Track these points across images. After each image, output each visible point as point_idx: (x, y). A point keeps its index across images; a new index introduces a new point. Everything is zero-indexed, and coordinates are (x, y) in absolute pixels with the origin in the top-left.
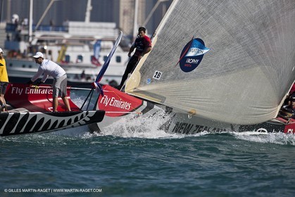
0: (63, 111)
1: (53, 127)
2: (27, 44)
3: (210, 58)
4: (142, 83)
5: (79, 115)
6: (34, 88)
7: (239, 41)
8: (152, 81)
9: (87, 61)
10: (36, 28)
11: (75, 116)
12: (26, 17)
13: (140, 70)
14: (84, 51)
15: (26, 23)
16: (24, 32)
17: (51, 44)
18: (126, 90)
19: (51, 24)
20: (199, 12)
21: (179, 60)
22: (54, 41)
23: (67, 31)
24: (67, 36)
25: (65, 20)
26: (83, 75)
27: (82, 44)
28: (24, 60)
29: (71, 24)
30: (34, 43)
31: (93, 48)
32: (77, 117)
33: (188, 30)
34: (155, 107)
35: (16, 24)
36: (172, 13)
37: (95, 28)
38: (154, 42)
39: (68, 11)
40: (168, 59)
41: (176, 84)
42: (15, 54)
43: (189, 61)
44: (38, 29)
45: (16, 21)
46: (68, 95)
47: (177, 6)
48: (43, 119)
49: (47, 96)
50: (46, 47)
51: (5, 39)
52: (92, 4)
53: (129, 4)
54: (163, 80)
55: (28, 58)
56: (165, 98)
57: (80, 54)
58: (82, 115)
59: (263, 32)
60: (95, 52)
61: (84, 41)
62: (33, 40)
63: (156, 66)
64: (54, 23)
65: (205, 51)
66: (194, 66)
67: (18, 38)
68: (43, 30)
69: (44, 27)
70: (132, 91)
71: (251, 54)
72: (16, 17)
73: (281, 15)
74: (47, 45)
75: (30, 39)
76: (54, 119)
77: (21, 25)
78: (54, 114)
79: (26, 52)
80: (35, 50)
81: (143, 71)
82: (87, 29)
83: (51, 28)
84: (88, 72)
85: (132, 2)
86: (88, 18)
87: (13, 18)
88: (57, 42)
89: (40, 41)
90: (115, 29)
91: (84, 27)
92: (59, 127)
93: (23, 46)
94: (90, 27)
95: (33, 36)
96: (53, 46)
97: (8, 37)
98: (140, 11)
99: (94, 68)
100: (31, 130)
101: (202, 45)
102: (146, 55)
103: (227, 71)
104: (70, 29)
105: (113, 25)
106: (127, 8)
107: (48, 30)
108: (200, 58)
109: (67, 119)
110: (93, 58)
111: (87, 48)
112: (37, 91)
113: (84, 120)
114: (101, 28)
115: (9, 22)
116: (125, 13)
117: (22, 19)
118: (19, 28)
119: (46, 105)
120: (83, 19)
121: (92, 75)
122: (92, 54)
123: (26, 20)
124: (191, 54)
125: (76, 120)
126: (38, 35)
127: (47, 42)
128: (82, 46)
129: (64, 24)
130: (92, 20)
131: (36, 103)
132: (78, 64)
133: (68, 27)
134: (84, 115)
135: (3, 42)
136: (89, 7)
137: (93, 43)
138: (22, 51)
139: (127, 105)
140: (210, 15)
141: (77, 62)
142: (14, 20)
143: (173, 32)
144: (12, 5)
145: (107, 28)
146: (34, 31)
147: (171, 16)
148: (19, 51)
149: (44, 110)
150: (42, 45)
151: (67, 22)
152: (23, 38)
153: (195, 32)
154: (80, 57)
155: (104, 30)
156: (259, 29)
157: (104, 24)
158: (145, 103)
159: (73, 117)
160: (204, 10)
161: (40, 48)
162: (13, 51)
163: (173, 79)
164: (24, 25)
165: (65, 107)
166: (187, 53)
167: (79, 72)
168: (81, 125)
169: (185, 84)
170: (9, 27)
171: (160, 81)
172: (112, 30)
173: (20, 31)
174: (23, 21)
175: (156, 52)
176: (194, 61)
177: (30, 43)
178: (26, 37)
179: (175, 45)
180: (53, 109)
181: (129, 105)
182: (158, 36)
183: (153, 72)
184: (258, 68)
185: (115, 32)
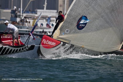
0: (17, 45)
1: (13, 52)
2: (20, 19)
3: (90, 24)
4: (60, 34)
5: (24, 47)
6: (5, 36)
7: (102, 17)
8: (65, 34)
9: (45, 26)
10: (24, 12)
11: (22, 47)
12: (19, 8)
13: (60, 29)
14: (43, 22)
15: (19, 10)
16: (18, 14)
17: (30, 19)
18: (54, 37)
19: (30, 11)
20: (85, 5)
21: (76, 25)
22: (31, 18)
23: (37, 14)
24: (36, 15)
25: (36, 9)
26: (43, 32)
27: (43, 19)
28: (19, 25)
29: (38, 10)
30: (23, 18)
31: (47, 20)
32: (23, 48)
33: (80, 12)
34: (66, 44)
35: (15, 10)
36: (73, 5)
37: (48, 12)
38: (65, 17)
39: (37, 5)
40: (72, 24)
41: (75, 35)
42: (15, 23)
43: (81, 25)
44: (25, 13)
45: (15, 9)
46: (19, 39)
47: (75, 2)
48: (9, 49)
49: (10, 39)
50: (27, 20)
51: (11, 16)
52: (47, 2)
53: (63, 2)
54: (70, 33)
55: (20, 24)
56: (71, 41)
57: (42, 23)
58: (25, 47)
59: (112, 13)
60: (48, 22)
61: (43, 18)
62: (22, 17)
63: (67, 27)
64: (31, 10)
65: (88, 21)
66: (83, 27)
67: (16, 16)
68: (27, 13)
69: (27, 12)
70: (56, 37)
71: (107, 22)
72: (15, 7)
73: (120, 6)
74: (28, 19)
75: (21, 17)
76: (13, 49)
77: (17, 11)
78: (13, 47)
79: (19, 22)
80: (23, 21)
81: (61, 29)
82: (45, 13)
83: (30, 12)
84: (45, 30)
85: (63, 1)
86: (45, 8)
87: (14, 8)
88: (32, 18)
89: (25, 17)
90: (56, 13)
91: (44, 12)
92: (16, 52)
93: (18, 20)
94: (46, 12)
95: (22, 15)
96: (31, 19)
97: (12, 16)
98: (67, 5)
99: (48, 29)
100: (4, 53)
101: (86, 19)
102: (62, 23)
103: (97, 29)
104: (38, 13)
105: (56, 11)
106: (61, 4)
107: (29, 13)
108: (85, 24)
109: (19, 49)
110: (47, 25)
111: (45, 20)
112: (6, 37)
113: (26, 49)
114: (51, 12)
115: (12, 9)
116: (61, 6)
117: (18, 8)
118: (16, 12)
119: (10, 43)
120: (43, 9)
121: (47, 32)
122: (47, 23)
123: (19, 9)
124: (81, 22)
125: (23, 49)
126: (25, 15)
127: (28, 18)
128: (43, 20)
129: (35, 10)
130: (47, 9)
131: (5, 42)
132: (41, 27)
133: (37, 12)
134: (26, 47)
135: (10, 18)
136: (46, 3)
137: (47, 18)
138: (18, 21)
139: (54, 44)
140: (89, 6)
141: (41, 26)
142: (14, 9)
143: (74, 13)
144: (13, 2)
145: (53, 12)
146: (22, 13)
147: (73, 6)
148: (16, 22)
149: (9, 45)
150: (26, 19)
151: (37, 9)
152: (18, 16)
153: (83, 13)
154: (42, 24)
155: (52, 13)
156: (111, 12)
157: (52, 11)
158: (62, 43)
159: (21, 48)
160: (87, 4)
161: (25, 20)
162: (14, 22)
163: (74, 33)
164: (19, 11)
165: (18, 43)
166: (80, 22)
167: (41, 30)
168: (25, 51)
169: (79, 35)
170: (12, 12)
171: (68, 33)
172: (55, 13)
173: (17, 13)
174: (18, 9)
175: (66, 21)
176: (83, 25)
177: (21, 18)
178: (19, 16)
179: (75, 19)
180: (13, 45)
181: (55, 43)
182: (67, 15)
183: (66, 30)
184: (111, 29)
185: (56, 14)
